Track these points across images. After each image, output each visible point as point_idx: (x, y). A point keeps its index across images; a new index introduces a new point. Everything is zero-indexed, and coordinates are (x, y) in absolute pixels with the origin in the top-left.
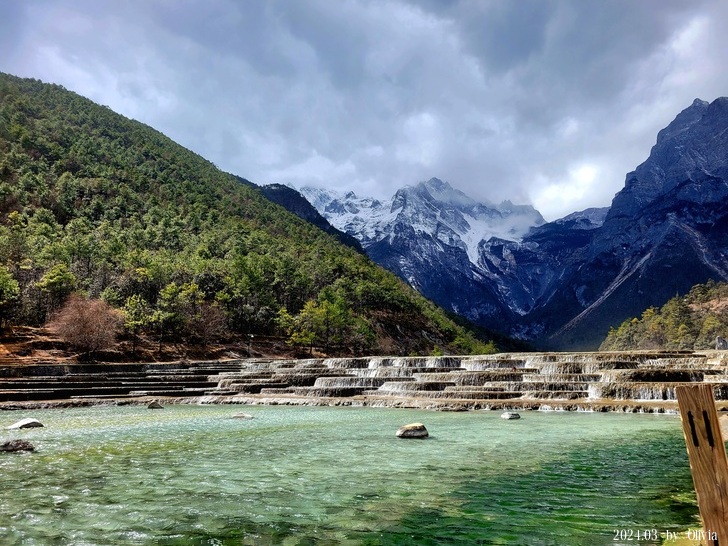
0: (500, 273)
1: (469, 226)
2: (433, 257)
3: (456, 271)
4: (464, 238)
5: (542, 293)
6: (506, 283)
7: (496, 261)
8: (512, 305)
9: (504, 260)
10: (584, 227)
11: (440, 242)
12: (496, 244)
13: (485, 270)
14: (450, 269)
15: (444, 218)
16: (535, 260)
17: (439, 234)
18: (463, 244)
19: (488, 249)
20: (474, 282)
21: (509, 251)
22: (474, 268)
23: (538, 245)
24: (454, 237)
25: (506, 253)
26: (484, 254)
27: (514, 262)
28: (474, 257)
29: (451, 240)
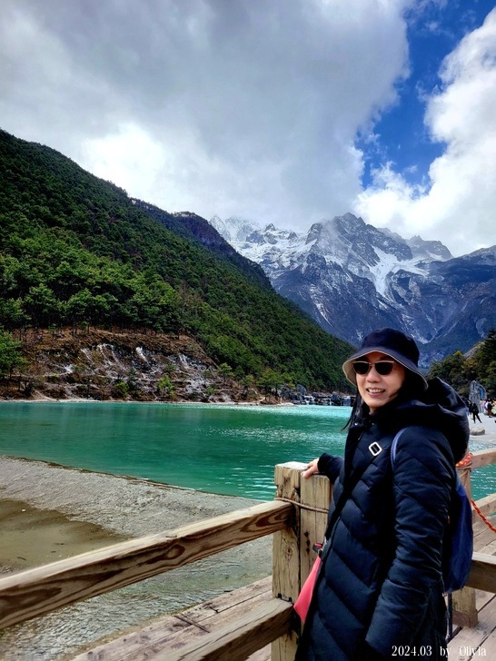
0: (405, 304)
1: (378, 259)
2: (342, 287)
3: (362, 300)
4: (372, 269)
5: (444, 324)
6: (411, 313)
7: (402, 293)
8: (415, 334)
9: (410, 291)
10: (489, 263)
11: (350, 273)
12: (403, 276)
13: (391, 300)
14: (357, 297)
15: (355, 251)
16: (439, 292)
17: (350, 265)
18: (372, 275)
19: (396, 281)
20: (380, 311)
21: (415, 283)
22: (381, 299)
23: (443, 278)
24: (364, 268)
25: (412, 285)
26: (391, 285)
27: (419, 294)
28: (381, 287)
29: (361, 271)
